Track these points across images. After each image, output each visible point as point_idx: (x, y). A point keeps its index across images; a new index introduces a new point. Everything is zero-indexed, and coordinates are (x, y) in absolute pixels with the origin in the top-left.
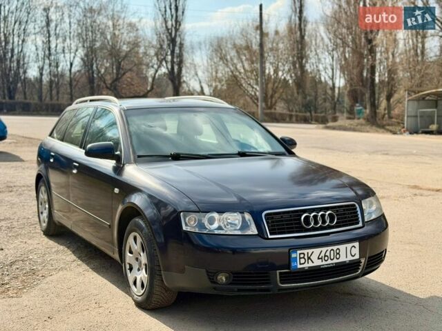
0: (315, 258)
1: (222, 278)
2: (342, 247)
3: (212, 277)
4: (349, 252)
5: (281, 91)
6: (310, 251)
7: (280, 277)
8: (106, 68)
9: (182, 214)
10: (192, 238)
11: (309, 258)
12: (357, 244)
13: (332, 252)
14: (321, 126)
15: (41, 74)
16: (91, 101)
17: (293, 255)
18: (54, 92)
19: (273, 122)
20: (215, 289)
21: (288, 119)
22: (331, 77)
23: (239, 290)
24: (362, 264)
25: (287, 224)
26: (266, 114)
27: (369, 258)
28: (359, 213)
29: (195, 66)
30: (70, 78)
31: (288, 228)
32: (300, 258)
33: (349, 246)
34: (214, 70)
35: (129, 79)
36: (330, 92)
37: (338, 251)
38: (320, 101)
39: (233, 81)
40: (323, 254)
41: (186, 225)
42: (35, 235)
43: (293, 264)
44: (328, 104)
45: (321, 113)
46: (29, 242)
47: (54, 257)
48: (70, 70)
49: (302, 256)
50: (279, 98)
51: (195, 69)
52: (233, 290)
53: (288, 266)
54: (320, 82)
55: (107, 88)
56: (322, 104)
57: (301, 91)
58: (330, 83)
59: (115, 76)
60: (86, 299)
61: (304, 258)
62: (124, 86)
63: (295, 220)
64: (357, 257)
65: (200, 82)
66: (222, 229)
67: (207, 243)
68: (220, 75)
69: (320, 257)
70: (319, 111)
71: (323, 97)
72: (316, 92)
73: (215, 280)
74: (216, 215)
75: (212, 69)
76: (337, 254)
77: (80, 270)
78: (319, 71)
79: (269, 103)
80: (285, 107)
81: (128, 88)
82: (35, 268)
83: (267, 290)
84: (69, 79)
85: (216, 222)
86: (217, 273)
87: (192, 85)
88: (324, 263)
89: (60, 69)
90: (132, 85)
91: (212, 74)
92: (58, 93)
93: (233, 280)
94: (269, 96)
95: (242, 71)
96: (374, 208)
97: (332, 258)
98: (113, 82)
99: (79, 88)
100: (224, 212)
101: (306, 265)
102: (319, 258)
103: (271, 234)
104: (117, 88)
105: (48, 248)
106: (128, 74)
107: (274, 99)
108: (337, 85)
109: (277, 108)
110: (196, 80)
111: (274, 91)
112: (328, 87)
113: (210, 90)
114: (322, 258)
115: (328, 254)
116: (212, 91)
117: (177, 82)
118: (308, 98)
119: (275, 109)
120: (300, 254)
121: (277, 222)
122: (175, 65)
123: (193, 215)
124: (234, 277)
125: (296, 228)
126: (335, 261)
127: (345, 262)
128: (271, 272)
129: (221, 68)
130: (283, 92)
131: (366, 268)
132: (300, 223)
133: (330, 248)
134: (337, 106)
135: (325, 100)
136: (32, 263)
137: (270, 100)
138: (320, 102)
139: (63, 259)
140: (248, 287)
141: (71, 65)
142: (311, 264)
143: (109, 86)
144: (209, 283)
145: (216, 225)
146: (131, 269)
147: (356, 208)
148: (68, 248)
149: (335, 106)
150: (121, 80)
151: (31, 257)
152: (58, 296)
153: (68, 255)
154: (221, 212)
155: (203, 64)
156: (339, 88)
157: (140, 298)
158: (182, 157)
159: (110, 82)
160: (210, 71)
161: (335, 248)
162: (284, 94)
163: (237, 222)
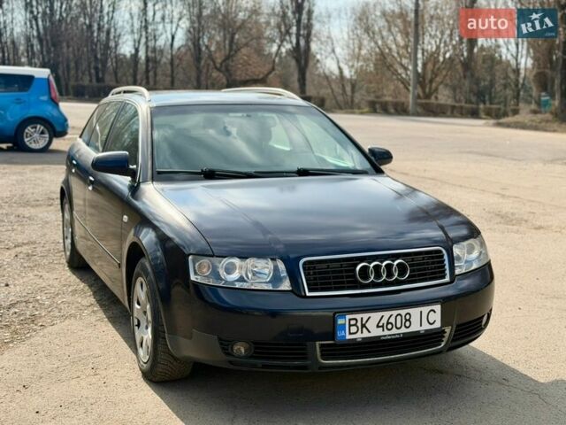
0: (373, 325)
1: (240, 349)
2: (415, 312)
3: (226, 346)
4: (426, 319)
5: (444, 73)
6: (366, 316)
7: (321, 351)
8: (218, 43)
9: (190, 257)
10: (203, 293)
11: (363, 326)
12: (438, 308)
13: (399, 318)
14: (492, 121)
15: (137, 50)
16: (125, 92)
17: (340, 321)
18: (151, 74)
19: (429, 116)
20: (231, 362)
21: (449, 113)
22: (515, 55)
23: (264, 366)
24: (447, 335)
25: (334, 278)
26: (422, 105)
27: (458, 326)
28: (446, 262)
29: (332, 41)
30: (172, 55)
31: (335, 283)
32: (350, 325)
33: (425, 310)
34: (356, 46)
35: (245, 58)
36: (512, 76)
37: (408, 317)
38: (498, 87)
39: (380, 60)
40: (384, 321)
41: (196, 273)
42: (57, 266)
43: (339, 334)
44: (509, 92)
45: (499, 103)
46: (46, 275)
47: (69, 298)
48: (172, 45)
49: (353, 322)
50: (442, 82)
51: (333, 44)
52: (254, 366)
53: (332, 335)
54: (500, 61)
55: (216, 68)
56: (501, 91)
57: (468, 74)
58: (513, 62)
59: (227, 52)
60: (83, 361)
61: (355, 325)
62: (240, 66)
63: (346, 271)
64: (438, 325)
65: (338, 62)
66: (245, 281)
67: (223, 301)
68: (364, 52)
69: (381, 324)
70: (496, 101)
71: (502, 81)
72: (493, 75)
73: (230, 351)
74: (236, 261)
75: (353, 44)
76: (406, 320)
77: (93, 319)
78: (499, 46)
79: (427, 90)
80: (451, 95)
81: (244, 68)
82: (37, 313)
83: (305, 367)
84: (169, 57)
85: (237, 271)
86: (232, 342)
87: (328, 65)
88: (386, 332)
89: (158, 43)
90: (249, 65)
91: (354, 51)
92: (155, 75)
93: (255, 352)
94: (427, 81)
95: (394, 47)
96: (475, 254)
97: (399, 325)
98: (224, 61)
99: (184, 69)
100: (247, 258)
101: (359, 336)
102: (378, 326)
103: (310, 290)
104: (230, 68)
105: (64, 286)
106: (244, 51)
107: (434, 85)
108: (522, 66)
109: (439, 97)
110: (333, 59)
111: (435, 74)
112: (509, 69)
113: (350, 71)
114: (383, 326)
115: (392, 320)
116: (353, 73)
117: (303, 62)
118: (482, 84)
119: (436, 98)
120: (350, 320)
121: (320, 273)
122: (301, 38)
123: (205, 261)
124: (256, 348)
125: (348, 282)
126: (404, 330)
127: (419, 332)
128: (308, 343)
129: (365, 42)
130: (446, 75)
131: (453, 340)
132: (355, 276)
133: (395, 313)
134: (522, 93)
135: (505, 86)
136: (37, 306)
137: (428, 86)
138: (499, 89)
139: (77, 302)
140: (275, 362)
141: (173, 38)
142: (366, 334)
143: (218, 65)
144: (223, 355)
145: (235, 276)
146: (139, 325)
147: (442, 256)
148: (90, 286)
149: (518, 94)
150: (234, 59)
151: (39, 298)
152: (49, 356)
153: (86, 297)
154: (243, 257)
155: (343, 38)
156: (526, 69)
157: (145, 365)
158: (218, 175)
159: (219, 61)
160: (351, 46)
161: (403, 312)
162: (447, 78)
163: (267, 271)
